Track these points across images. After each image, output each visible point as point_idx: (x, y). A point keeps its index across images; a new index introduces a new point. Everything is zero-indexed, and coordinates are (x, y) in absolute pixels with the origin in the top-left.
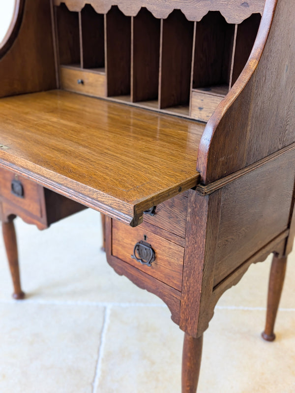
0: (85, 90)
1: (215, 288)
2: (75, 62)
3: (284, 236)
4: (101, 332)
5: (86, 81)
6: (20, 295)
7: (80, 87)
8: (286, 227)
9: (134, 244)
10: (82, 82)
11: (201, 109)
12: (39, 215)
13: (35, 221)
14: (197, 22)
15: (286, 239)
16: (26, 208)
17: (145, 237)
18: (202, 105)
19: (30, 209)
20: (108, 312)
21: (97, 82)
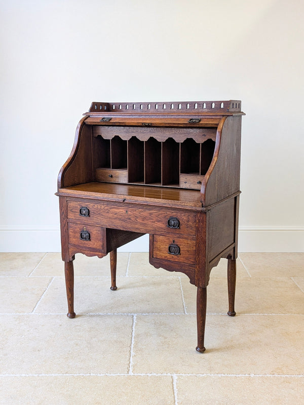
0: (113, 180)
1: (210, 262)
2: (107, 166)
3: (233, 246)
4: (132, 326)
5: (113, 175)
6: (72, 315)
7: (111, 179)
8: (233, 242)
9: (167, 247)
10: (112, 176)
11: (185, 183)
12: (101, 248)
14: (181, 143)
15: (234, 248)
17: (174, 241)
18: (187, 181)
19: (94, 246)
20: (135, 317)
21: (122, 175)
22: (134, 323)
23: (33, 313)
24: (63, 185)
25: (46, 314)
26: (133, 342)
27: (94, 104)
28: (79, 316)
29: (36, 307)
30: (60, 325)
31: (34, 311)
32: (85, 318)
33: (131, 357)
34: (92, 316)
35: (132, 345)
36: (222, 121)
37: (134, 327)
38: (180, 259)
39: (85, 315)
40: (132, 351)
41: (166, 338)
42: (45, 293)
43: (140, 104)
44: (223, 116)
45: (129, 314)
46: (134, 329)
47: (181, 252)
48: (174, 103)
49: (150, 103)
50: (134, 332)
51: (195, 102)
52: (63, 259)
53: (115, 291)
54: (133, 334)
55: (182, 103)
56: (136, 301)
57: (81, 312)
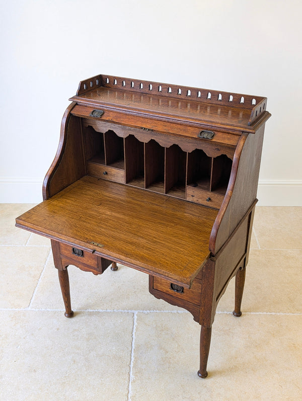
0: (108, 178)
1: (217, 299)
3: (244, 258)
4: (132, 331)
6: (70, 314)
7: (106, 176)
8: (244, 252)
10: (107, 173)
11: (193, 196)
12: (96, 267)
13: (91, 270)
16: (84, 262)
18: (193, 194)
19: (88, 263)
20: (136, 317)
21: (118, 174)
22: (135, 326)
23: (30, 308)
24: (49, 194)
25: (43, 310)
26: (133, 358)
27: (82, 83)
28: (77, 313)
29: (33, 298)
30: (58, 329)
31: (31, 305)
32: (83, 318)
33: (130, 384)
34: (91, 314)
35: (132, 363)
36: (241, 143)
37: (134, 333)
38: (184, 296)
39: (83, 313)
40: (131, 374)
41: (167, 352)
42: (42, 274)
43: (140, 82)
44: (243, 132)
45: (130, 311)
46: (134, 336)
47: (184, 290)
48: (181, 87)
49: (152, 83)
50: (134, 340)
51: (208, 91)
52: (56, 267)
53: (116, 272)
54: (133, 346)
55: (192, 89)
56: (138, 289)
57: (80, 307)
